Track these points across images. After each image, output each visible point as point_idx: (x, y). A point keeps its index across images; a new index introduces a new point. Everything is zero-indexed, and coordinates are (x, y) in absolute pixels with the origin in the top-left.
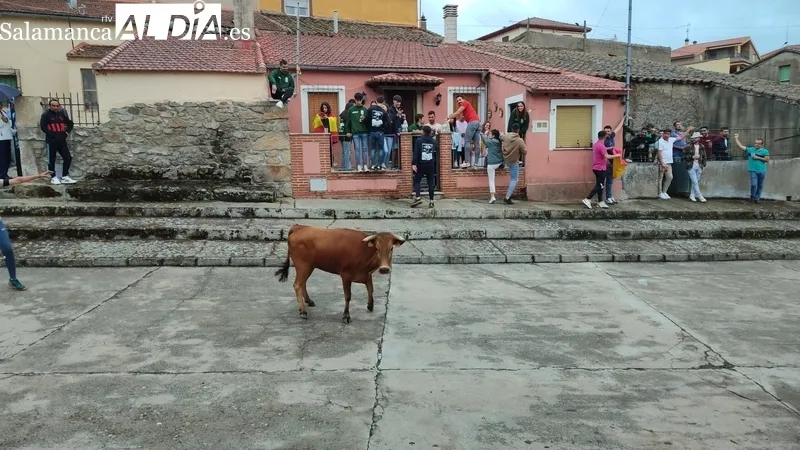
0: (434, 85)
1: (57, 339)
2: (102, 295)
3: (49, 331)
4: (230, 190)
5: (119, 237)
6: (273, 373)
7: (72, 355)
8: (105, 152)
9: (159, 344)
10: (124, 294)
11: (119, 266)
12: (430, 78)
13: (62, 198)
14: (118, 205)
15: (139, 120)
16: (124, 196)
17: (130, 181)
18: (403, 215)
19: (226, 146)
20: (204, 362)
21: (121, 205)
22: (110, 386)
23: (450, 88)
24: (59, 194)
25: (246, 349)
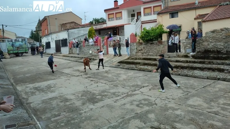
1: (187, 96)
2: (200, 87)
3: (185, 94)
5: (205, 70)
7: (190, 102)
8: (203, 45)
9: (217, 105)
10: (206, 87)
11: (205, 79)
13: (190, 58)
14: (206, 60)
15: (214, 35)
16: (208, 58)
17: (210, 53)
21: (207, 61)
22: (201, 114)
24: (189, 57)
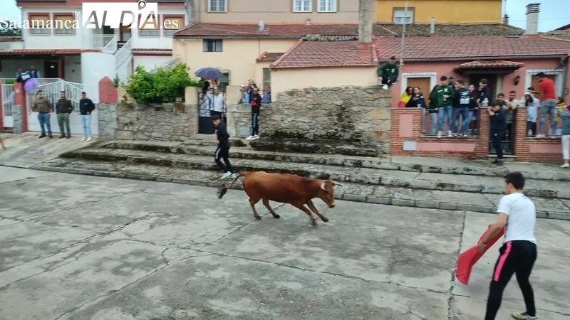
0: (513, 69)
1: (236, 235)
2: (264, 210)
3: (233, 230)
4: (347, 147)
6: (368, 282)
7: (244, 247)
8: (273, 120)
9: (295, 247)
12: (510, 63)
13: (247, 147)
14: (277, 154)
15: (293, 100)
16: (281, 149)
17: (285, 139)
18: (479, 173)
19: (347, 117)
20: (322, 265)
21: (279, 154)
22: (265, 271)
23: (528, 71)
24: (245, 145)
25: (351, 260)
